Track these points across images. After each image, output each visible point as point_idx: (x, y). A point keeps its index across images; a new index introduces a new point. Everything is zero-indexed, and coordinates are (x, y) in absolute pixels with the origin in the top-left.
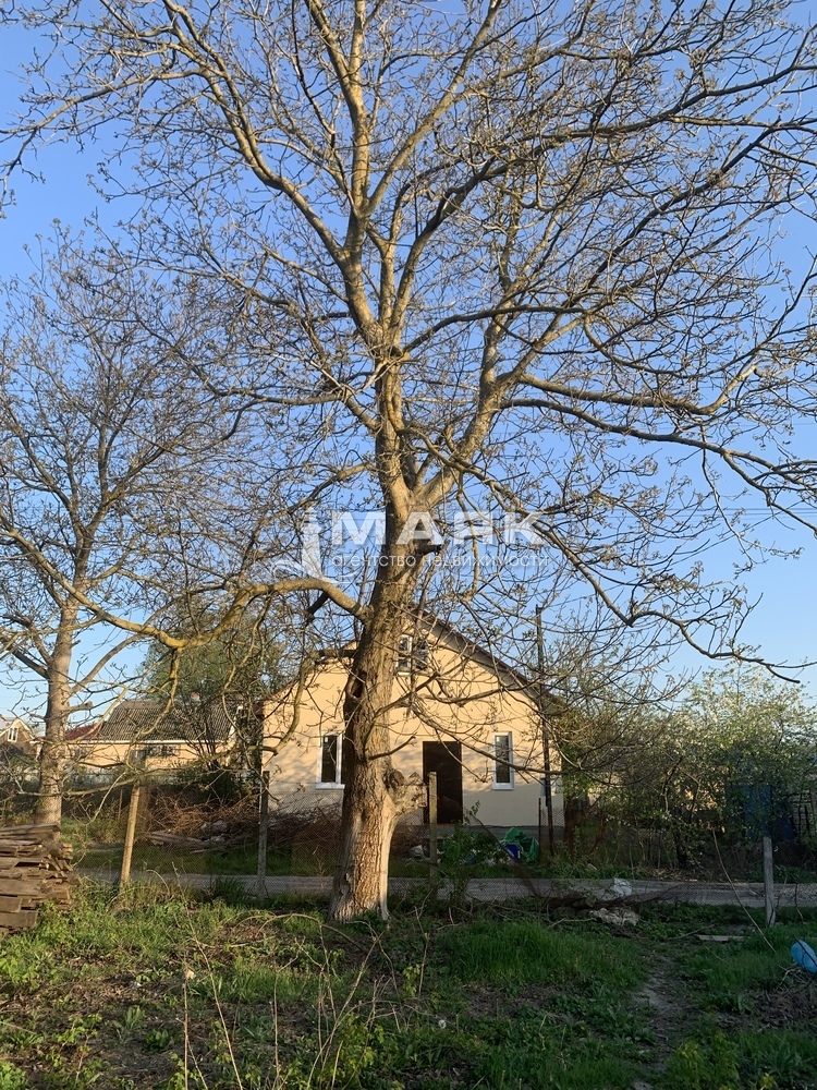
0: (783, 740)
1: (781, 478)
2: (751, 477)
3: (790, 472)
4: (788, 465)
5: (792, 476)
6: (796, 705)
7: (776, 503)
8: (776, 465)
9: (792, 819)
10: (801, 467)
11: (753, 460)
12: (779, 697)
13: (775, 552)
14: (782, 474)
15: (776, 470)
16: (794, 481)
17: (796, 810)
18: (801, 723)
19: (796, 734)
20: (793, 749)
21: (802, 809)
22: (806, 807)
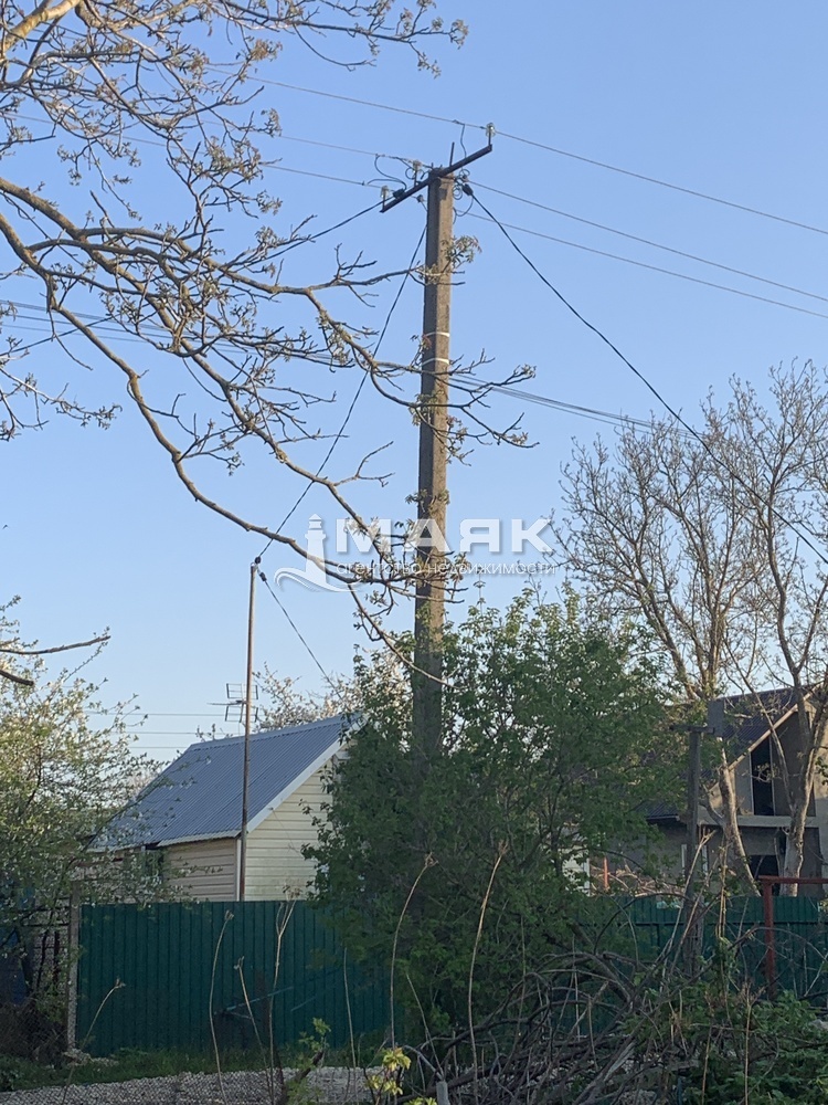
0: (37, 799)
1: (84, 257)
2: (25, 241)
3: (102, 248)
4: (101, 232)
5: (108, 257)
6: (74, 726)
7: (64, 307)
8: (78, 226)
9: (26, 962)
10: (127, 240)
11: (36, 207)
12: (43, 709)
13: (66, 407)
14: (89, 249)
15: (77, 237)
16: (110, 268)
17: (39, 941)
18: (77, 765)
19: (62, 786)
20: (52, 817)
21: (51, 939)
22: (57, 935)
